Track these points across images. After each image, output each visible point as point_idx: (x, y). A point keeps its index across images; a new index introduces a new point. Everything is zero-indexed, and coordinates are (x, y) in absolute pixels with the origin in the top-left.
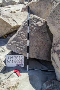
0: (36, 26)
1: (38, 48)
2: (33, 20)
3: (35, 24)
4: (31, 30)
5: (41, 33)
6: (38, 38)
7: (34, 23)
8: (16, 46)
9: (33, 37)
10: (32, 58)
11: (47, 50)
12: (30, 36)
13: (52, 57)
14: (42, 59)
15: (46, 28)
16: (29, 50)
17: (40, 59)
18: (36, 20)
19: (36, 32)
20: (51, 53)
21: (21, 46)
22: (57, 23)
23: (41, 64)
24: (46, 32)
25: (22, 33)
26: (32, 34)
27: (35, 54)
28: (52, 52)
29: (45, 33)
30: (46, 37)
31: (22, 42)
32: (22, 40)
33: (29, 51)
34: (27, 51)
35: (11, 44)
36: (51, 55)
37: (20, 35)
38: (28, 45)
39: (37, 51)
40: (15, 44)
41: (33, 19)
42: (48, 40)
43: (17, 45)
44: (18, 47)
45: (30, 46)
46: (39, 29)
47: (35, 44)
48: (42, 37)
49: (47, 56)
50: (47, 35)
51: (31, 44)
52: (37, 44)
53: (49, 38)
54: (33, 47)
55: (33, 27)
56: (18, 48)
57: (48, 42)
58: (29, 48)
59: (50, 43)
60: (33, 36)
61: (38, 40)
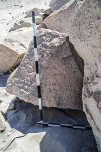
0: (50, 48)
1: (57, 88)
2: (44, 37)
3: (48, 44)
4: (43, 56)
5: (61, 58)
6: (56, 69)
7: (47, 41)
8: (19, 87)
9: (47, 68)
10: (48, 106)
11: (75, 90)
12: (41, 67)
13: (86, 105)
14: (66, 108)
15: (69, 49)
16: (42, 93)
17: (63, 107)
18: (50, 37)
19: (51, 58)
20: (83, 96)
21: (26, 87)
22: (89, 34)
23: (66, 116)
24: (70, 56)
25: (28, 63)
26: (44, 63)
27: (53, 99)
28: (85, 95)
29: (67, 57)
30: (70, 66)
31: (29, 79)
32: (28, 76)
33: (42, 95)
34: (37, 94)
35: (12, 83)
36: (83, 101)
37: (25, 66)
38: (38, 83)
39: (56, 94)
40: (17, 83)
41: (45, 35)
42: (75, 72)
43: (21, 85)
44: (22, 88)
45: (42, 86)
46: (57, 52)
47: (51, 80)
48: (64, 67)
49: (76, 102)
50: (73, 62)
51: (44, 81)
52: (55, 81)
53: (77, 67)
54: (48, 87)
55: (44, 49)
56: (22, 90)
57: (76, 75)
58: (41, 90)
59: (80, 77)
60: (46, 66)
61: (57, 72)
